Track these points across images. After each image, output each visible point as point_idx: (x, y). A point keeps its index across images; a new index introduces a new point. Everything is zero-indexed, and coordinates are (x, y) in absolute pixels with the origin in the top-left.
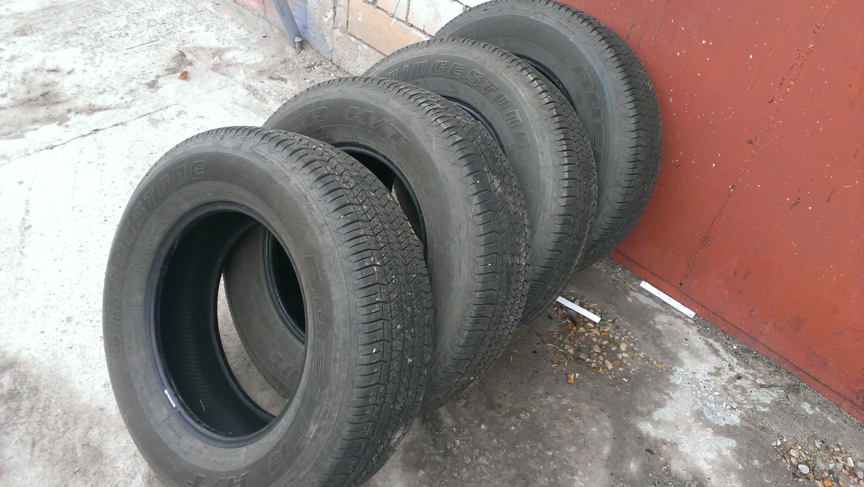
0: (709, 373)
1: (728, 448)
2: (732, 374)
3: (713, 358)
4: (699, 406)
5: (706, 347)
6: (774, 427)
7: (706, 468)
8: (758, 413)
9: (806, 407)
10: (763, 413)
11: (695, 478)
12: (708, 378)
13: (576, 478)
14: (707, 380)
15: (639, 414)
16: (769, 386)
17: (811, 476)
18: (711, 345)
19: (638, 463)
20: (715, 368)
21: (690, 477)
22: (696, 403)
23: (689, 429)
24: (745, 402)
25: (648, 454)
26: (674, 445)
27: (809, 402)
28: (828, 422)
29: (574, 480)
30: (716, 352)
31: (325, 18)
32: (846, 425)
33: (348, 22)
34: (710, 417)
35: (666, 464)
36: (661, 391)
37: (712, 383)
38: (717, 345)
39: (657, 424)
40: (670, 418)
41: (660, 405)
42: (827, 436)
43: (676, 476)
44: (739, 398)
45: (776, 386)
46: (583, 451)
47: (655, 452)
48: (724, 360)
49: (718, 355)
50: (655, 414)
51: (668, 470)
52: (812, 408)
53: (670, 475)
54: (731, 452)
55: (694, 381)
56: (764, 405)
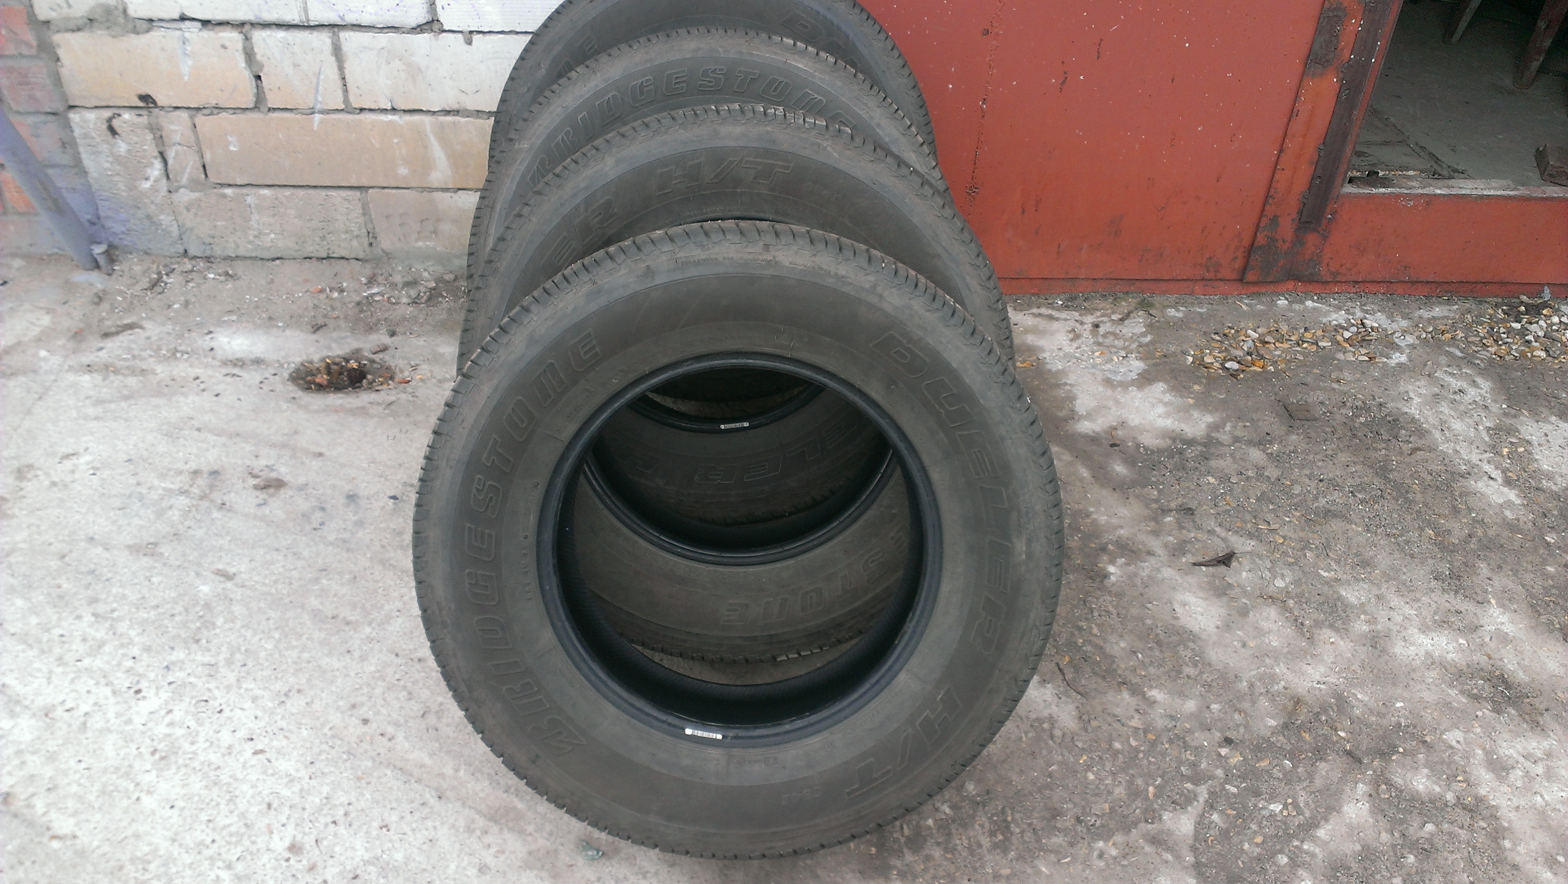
0: (1071, 340)
1: (1164, 393)
2: (1088, 327)
3: (1056, 325)
4: (1100, 377)
5: (1038, 319)
6: (1172, 348)
7: (1169, 423)
8: (1147, 345)
9: (1172, 312)
10: (1151, 342)
11: (1174, 440)
12: (1075, 345)
13: (1094, 516)
14: (1077, 348)
15: (1066, 420)
16: (1127, 316)
17: (1244, 368)
18: (1040, 315)
19: (1119, 462)
20: (1070, 332)
21: (1169, 442)
22: (1094, 374)
23: (1117, 402)
24: (1127, 344)
25: (1116, 448)
26: (1123, 424)
27: (1171, 307)
28: (1201, 314)
29: (1095, 520)
30: (1051, 318)
31: (144, 182)
32: (1215, 307)
33: (204, 167)
34: (1119, 378)
35: (1138, 446)
36: (1058, 386)
37: (1084, 347)
38: (1044, 311)
39: (1089, 416)
40: (1093, 404)
41: (1072, 398)
42: (1213, 326)
43: (1158, 449)
44: (1119, 343)
45: (1132, 312)
46: (1069, 488)
47: (1119, 442)
48: (1066, 320)
49: (1057, 319)
50: (1077, 409)
51: (1146, 449)
52: (1178, 310)
53: (1153, 452)
54: (1170, 395)
55: (1068, 357)
56: (1144, 335)
